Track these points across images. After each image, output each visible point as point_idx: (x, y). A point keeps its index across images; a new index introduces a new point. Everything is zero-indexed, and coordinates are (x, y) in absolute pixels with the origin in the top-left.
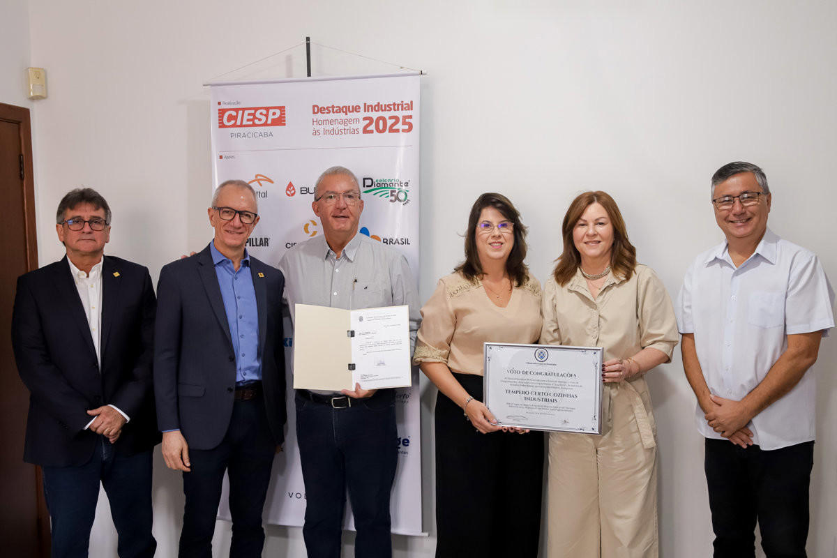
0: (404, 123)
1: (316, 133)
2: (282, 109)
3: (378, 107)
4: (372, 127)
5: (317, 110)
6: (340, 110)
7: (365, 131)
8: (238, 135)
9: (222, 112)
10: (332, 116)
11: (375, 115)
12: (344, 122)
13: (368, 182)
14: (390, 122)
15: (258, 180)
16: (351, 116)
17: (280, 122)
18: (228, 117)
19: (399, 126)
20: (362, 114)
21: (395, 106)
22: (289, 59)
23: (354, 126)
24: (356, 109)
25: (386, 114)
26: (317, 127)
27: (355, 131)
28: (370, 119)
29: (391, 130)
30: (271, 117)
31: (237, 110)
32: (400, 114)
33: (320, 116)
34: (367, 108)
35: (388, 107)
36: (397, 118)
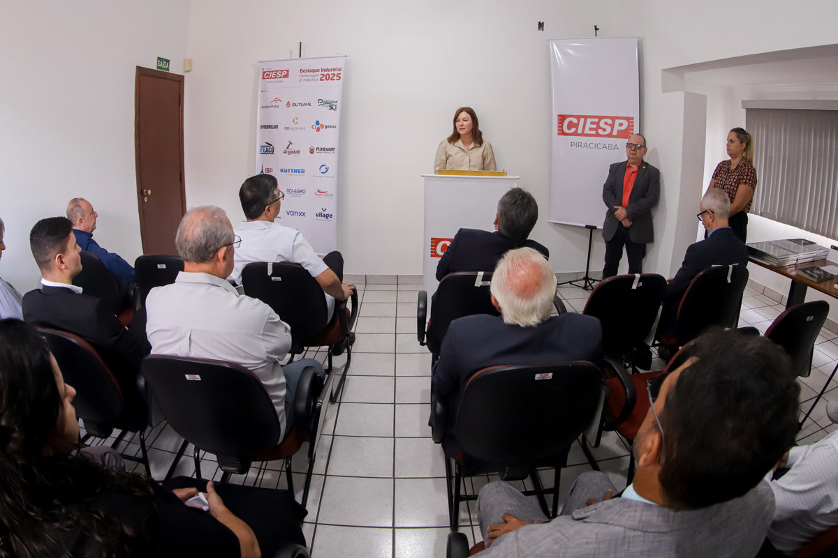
0: (337, 76)
1: (300, 81)
2: (288, 71)
3: (327, 70)
4: (324, 78)
5: (302, 71)
6: (311, 71)
7: (321, 80)
8: (270, 82)
9: (264, 73)
10: (307, 74)
11: (325, 73)
12: (312, 76)
13: (320, 101)
14: (331, 76)
15: (275, 101)
16: (316, 73)
17: (286, 76)
18: (266, 75)
19: (335, 78)
20: (320, 72)
21: (334, 70)
22: (291, 52)
23: (316, 77)
24: (318, 71)
25: (330, 73)
26: (301, 78)
27: (316, 80)
28: (323, 75)
29: (332, 79)
30: (283, 74)
31: (270, 72)
32: (336, 72)
33: (303, 74)
34: (322, 70)
35: (331, 70)
36: (335, 75)
